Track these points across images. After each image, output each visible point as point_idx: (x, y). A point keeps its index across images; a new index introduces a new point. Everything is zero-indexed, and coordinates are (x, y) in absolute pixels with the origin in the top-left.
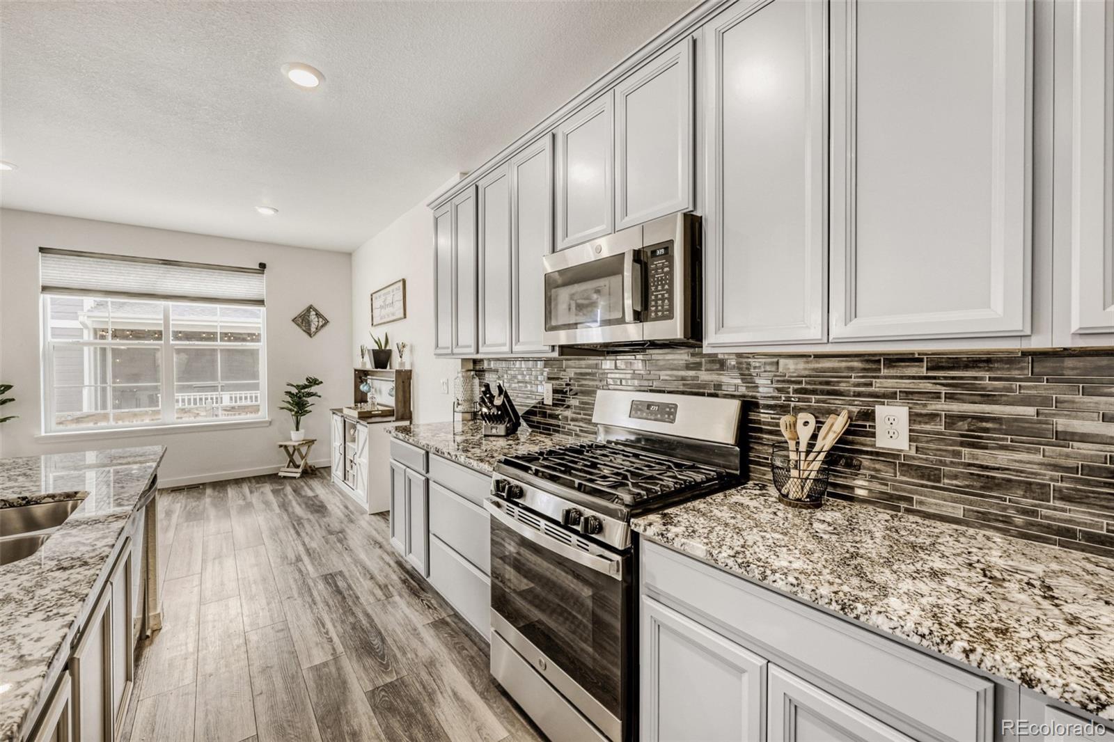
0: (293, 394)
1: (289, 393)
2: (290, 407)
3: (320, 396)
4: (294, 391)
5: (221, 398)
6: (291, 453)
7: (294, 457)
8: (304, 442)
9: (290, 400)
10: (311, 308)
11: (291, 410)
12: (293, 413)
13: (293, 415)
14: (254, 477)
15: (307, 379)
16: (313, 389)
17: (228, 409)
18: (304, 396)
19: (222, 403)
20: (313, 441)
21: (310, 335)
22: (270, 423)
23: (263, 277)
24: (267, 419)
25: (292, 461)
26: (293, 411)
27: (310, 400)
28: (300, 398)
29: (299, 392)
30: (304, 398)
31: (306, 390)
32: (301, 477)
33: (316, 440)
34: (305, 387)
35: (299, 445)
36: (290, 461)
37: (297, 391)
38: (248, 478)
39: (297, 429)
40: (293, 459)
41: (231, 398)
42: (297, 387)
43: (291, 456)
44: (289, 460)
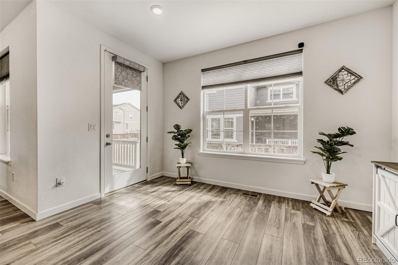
0: (325, 142)
1: (321, 141)
2: (322, 152)
3: (352, 146)
4: (326, 139)
5: (288, 142)
6: (322, 190)
7: (324, 194)
8: (335, 185)
9: (321, 146)
10: (343, 69)
11: (322, 155)
12: (325, 158)
13: (324, 160)
14: (292, 200)
15: (339, 129)
16: (345, 139)
17: (287, 147)
18: (335, 144)
19: (288, 144)
20: (344, 186)
21: (341, 92)
22: (305, 162)
23: (302, 55)
24: (302, 159)
25: (322, 197)
26: (325, 156)
27: (342, 148)
28: (331, 145)
29: (331, 140)
30: (336, 146)
31: (338, 139)
32: (332, 216)
33: (347, 185)
34: (337, 136)
35: (330, 187)
36: (321, 197)
37: (328, 140)
38: (288, 199)
39: (328, 172)
40: (323, 195)
41: (292, 142)
42: (329, 136)
43: (321, 192)
44: (320, 195)
